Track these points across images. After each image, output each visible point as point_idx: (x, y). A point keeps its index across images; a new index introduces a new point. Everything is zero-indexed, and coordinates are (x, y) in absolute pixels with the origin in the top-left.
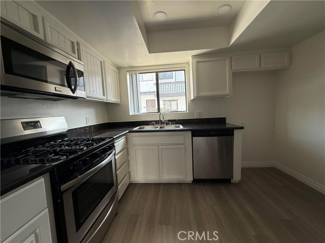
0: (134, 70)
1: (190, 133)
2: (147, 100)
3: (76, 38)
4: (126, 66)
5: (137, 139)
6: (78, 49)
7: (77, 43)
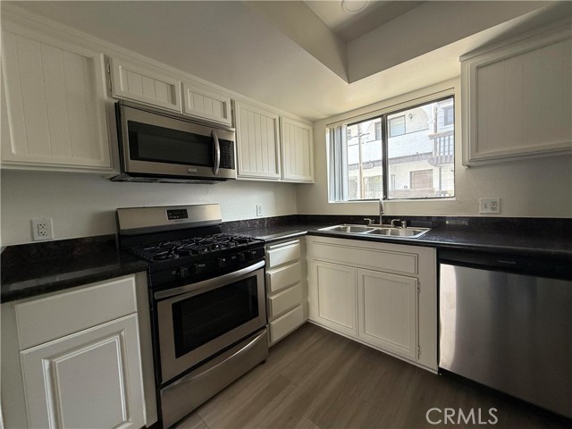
0: (337, 122)
1: (433, 252)
2: (411, 173)
3: (227, 94)
4: (324, 117)
5: (322, 248)
6: (232, 111)
7: (232, 102)
